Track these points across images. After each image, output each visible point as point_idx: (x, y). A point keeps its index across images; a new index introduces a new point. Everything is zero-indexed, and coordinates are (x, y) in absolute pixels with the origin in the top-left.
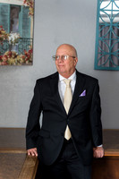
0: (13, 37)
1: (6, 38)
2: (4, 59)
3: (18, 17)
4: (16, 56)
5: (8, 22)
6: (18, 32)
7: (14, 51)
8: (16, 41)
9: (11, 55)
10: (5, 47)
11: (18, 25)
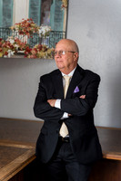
0: (43, 30)
1: (36, 31)
2: (33, 52)
3: (49, 10)
4: (46, 50)
5: (39, 15)
6: (49, 25)
7: (44, 44)
8: (47, 34)
9: (41, 48)
10: (34, 40)
11: (50, 17)
